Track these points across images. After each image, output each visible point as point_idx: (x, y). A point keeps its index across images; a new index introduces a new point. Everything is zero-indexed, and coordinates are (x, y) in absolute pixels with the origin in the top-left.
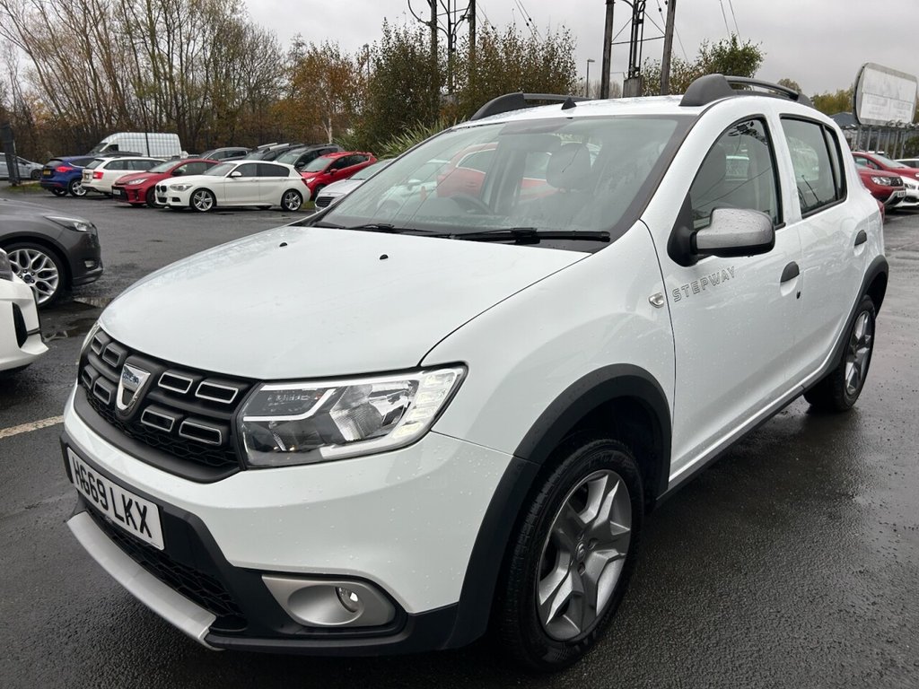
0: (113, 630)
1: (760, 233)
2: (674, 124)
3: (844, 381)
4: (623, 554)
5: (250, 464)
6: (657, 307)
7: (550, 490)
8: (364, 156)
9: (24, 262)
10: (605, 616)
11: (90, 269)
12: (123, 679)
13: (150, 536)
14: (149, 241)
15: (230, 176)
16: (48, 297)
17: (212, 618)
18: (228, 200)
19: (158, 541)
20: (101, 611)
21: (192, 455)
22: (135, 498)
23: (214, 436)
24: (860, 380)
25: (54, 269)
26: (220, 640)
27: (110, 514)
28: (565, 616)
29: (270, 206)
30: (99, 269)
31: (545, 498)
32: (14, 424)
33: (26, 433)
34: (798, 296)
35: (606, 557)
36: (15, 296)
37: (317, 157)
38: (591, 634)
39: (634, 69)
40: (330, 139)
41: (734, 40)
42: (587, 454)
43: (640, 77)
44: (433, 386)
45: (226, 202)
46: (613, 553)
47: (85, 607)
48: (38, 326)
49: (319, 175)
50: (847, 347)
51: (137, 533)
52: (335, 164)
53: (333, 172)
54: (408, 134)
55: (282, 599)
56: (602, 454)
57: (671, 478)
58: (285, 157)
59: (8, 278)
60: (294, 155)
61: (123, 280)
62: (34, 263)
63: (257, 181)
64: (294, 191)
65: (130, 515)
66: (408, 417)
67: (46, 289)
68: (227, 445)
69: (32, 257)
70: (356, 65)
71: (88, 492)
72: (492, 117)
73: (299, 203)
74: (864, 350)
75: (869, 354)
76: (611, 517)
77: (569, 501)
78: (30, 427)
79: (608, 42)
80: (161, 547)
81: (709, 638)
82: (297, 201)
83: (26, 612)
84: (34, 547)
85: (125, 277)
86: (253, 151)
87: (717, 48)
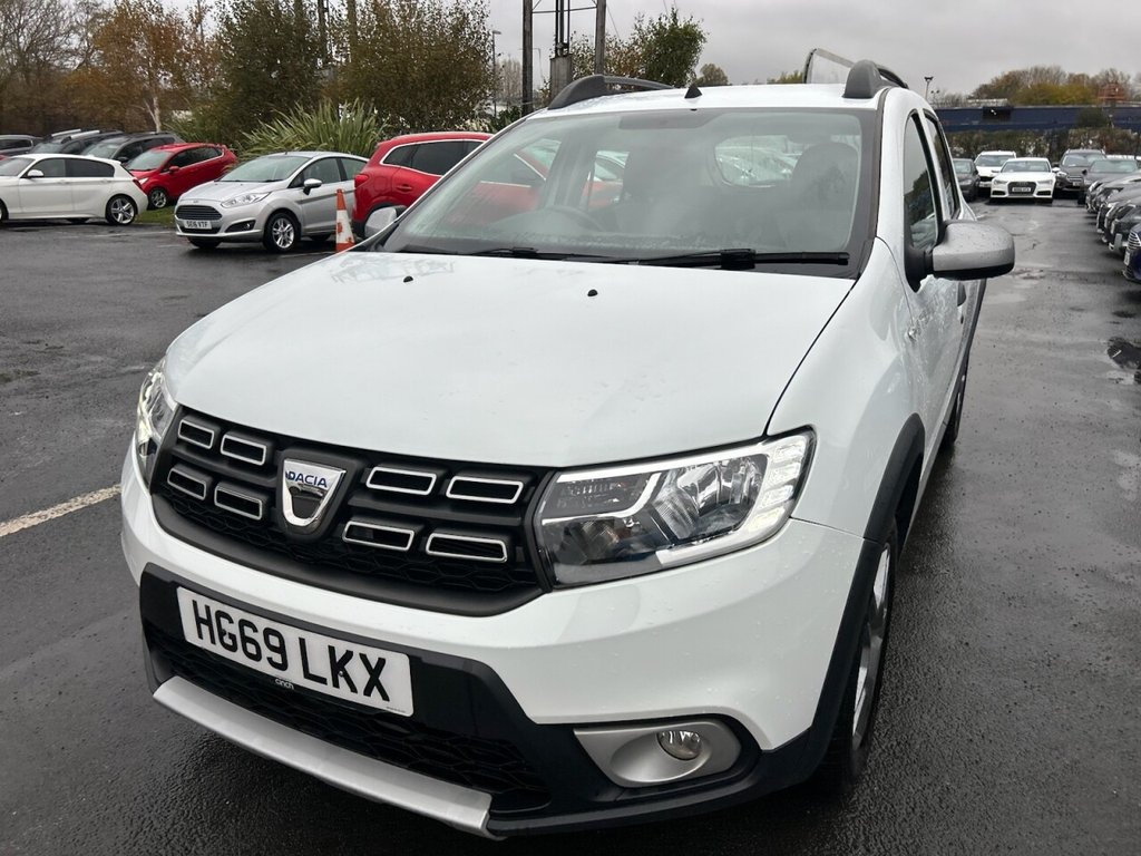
5: (558, 583)
8: (215, 149)
13: (386, 699)
15: (25, 176)
17: (486, 798)
18: (25, 210)
19: (401, 704)
22: (360, 649)
23: (491, 549)
27: (290, 674)
29: (87, 219)
37: (145, 150)
39: (562, 48)
40: (158, 126)
41: (674, 15)
43: (568, 56)
45: (23, 213)
49: (154, 173)
51: (356, 698)
52: (175, 160)
53: (173, 171)
54: (283, 120)
58: (97, 148)
60: (111, 147)
63: (68, 183)
64: (124, 198)
65: (343, 674)
66: (762, 502)
68: (516, 562)
70: (189, 24)
71: (231, 648)
73: (132, 214)
79: (528, 12)
80: (408, 713)
82: (128, 211)
86: (45, 141)
87: (656, 21)
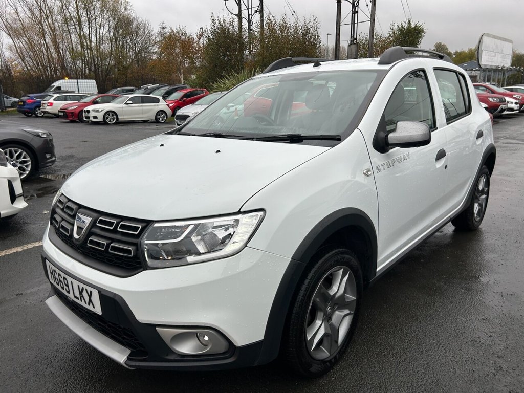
0: (71, 360)
1: (423, 135)
2: (375, 75)
3: (473, 214)
4: (352, 312)
5: (149, 267)
6: (368, 176)
7: (311, 278)
8: (202, 91)
9: (11, 155)
10: (343, 346)
11: (49, 158)
12: (79, 387)
13: (94, 307)
14: (81, 142)
15: (126, 104)
16: (25, 175)
17: (129, 351)
18: (124, 117)
19: (98, 310)
20: (64, 350)
21: (116, 263)
22: (85, 287)
23: (129, 251)
24: (482, 213)
25: (29, 159)
26: (133, 363)
27: (71, 296)
28: (321, 347)
29: (149, 120)
30: (54, 159)
31: (309, 282)
32: (10, 248)
33: (17, 252)
34: (446, 167)
35: (343, 314)
36: (9, 175)
37: (175, 92)
38: (336, 356)
39: (353, 39)
40: (182, 81)
41: (409, 22)
42: (331, 257)
43: (357, 43)
44: (247, 222)
46: (347, 311)
47: (56, 348)
48: (22, 192)
49: (177, 102)
50: (474, 195)
51: (87, 306)
52: (186, 96)
53: (184, 100)
54: (226, 78)
55: (167, 340)
56: (339, 257)
57: (378, 270)
58: (157, 92)
59: (5, 165)
60: (162, 91)
61: (67, 164)
62: (17, 156)
63: (141, 106)
64: (162, 112)
65: (83, 296)
66: (234, 239)
67: (24, 170)
68: (136, 257)
69: (16, 152)
70: (196, 39)
71: (58, 284)
72: (275, 71)
73: (165, 118)
74: (484, 196)
75: (487, 198)
76: (345, 291)
77: (322, 283)
78: (19, 249)
79: (338, 24)
80: (100, 313)
81: (400, 357)
83: (23, 352)
84: (25, 316)
85: (69, 163)
86: (138, 89)
87: (400, 26)
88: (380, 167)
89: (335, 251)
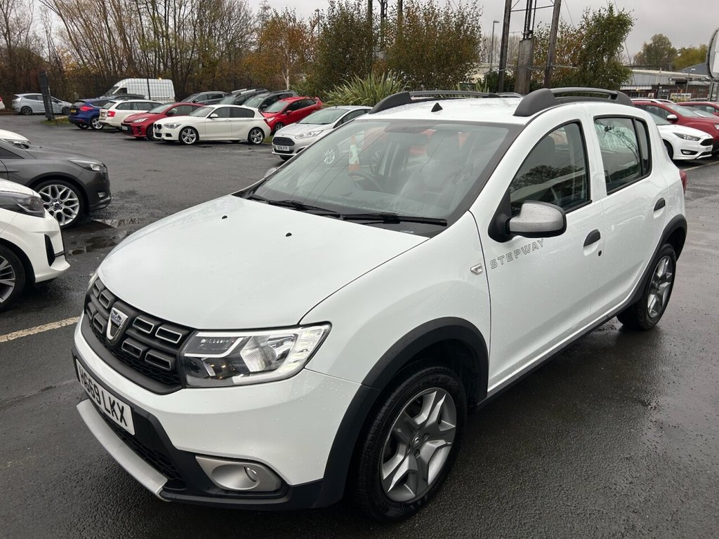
0: (106, 478)
1: (554, 223)
2: (506, 131)
3: (646, 308)
4: (449, 443)
5: (189, 385)
6: (477, 274)
7: (390, 405)
8: (313, 100)
9: (54, 194)
10: (435, 485)
11: (102, 198)
12: (111, 513)
13: (126, 425)
14: (147, 171)
15: (209, 117)
16: (71, 220)
17: (165, 480)
18: (208, 135)
19: (131, 429)
20: (98, 465)
21: (152, 374)
22: (117, 400)
23: (166, 364)
24: (661, 307)
25: (76, 199)
26: (169, 495)
27: (102, 406)
28: (405, 485)
29: (239, 141)
30: (108, 198)
31: (383, 417)
32: (45, 323)
33: (53, 330)
34: (600, 254)
35: (436, 446)
36: (46, 229)
37: (276, 101)
38: (424, 497)
39: (528, 32)
40: (288, 86)
41: (611, 8)
42: (427, 374)
43: (534, 38)
44: (308, 338)
45: (206, 137)
46: (442, 442)
47: (88, 461)
48: (62, 250)
49: (279, 115)
50: (647, 285)
51: (118, 422)
52: (291, 107)
53: (289, 113)
54: (347, 85)
55: (208, 472)
56: (431, 378)
57: (489, 390)
58: (252, 100)
59: (42, 215)
60: (260, 99)
61: (126, 205)
62: (62, 195)
63: (230, 121)
64: (258, 129)
65: (114, 411)
67: (70, 213)
68: (175, 371)
69: (60, 190)
70: (309, 27)
71: (89, 390)
73: (262, 138)
74: (666, 284)
75: (670, 288)
76: (440, 417)
77: (406, 410)
78: (56, 325)
79: (508, 10)
80: (133, 433)
81: (507, 503)
82: (260, 137)
83: (50, 464)
84: (57, 416)
85: (128, 202)
86: (228, 95)
87: (597, 14)
88: (497, 261)
89: (426, 370)
